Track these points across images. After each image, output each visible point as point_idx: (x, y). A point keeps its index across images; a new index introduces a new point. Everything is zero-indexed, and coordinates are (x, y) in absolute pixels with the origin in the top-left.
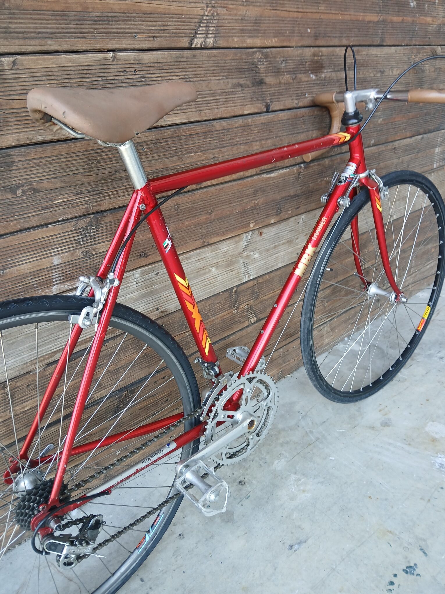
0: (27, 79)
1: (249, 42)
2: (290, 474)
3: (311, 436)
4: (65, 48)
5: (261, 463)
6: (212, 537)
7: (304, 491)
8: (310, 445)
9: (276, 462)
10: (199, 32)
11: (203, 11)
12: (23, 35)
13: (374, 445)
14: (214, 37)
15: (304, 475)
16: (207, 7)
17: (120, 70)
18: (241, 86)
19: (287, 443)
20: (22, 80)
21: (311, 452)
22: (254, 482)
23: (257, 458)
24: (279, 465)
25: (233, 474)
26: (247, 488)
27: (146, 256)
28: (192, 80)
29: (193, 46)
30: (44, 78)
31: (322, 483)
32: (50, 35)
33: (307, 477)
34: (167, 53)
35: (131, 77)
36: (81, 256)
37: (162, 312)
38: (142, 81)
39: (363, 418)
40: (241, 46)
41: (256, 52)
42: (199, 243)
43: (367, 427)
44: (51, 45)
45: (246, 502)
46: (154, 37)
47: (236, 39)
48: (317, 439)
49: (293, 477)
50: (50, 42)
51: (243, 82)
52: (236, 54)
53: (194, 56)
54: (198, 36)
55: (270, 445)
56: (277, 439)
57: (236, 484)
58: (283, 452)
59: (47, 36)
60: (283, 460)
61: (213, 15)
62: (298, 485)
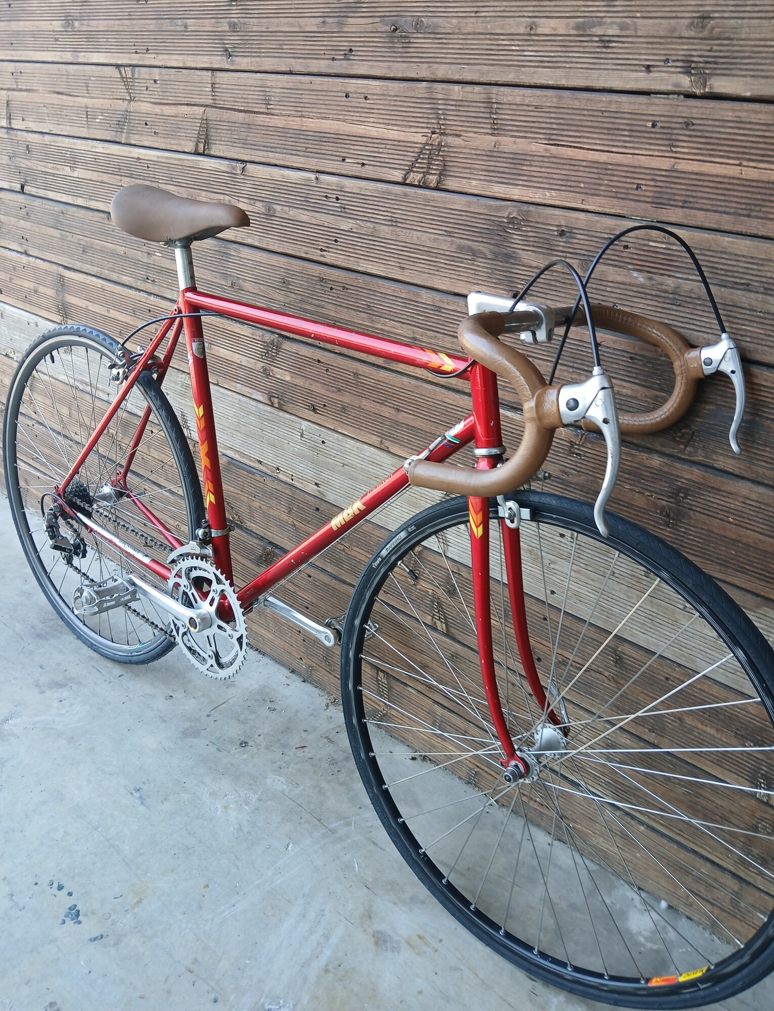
0: (250, 186)
1: (499, 190)
2: (259, 793)
3: (339, 823)
4: (281, 163)
5: (278, 763)
6: (165, 721)
7: (226, 808)
8: (320, 820)
9: (282, 779)
10: (417, 165)
11: (425, 138)
12: (255, 147)
13: (323, 910)
14: (440, 175)
15: (256, 809)
16: (433, 133)
17: (322, 194)
18: (474, 253)
19: (321, 792)
20: (247, 185)
21: (302, 821)
22: (245, 756)
23: (288, 758)
24: (277, 783)
25: (260, 735)
26: (234, 749)
27: (314, 410)
28: (399, 225)
29: (407, 182)
30: (261, 188)
31: (240, 829)
32: (272, 149)
33: (253, 812)
34: (372, 185)
35: (331, 204)
36: (261, 370)
37: (319, 491)
38: (341, 212)
39: (395, 903)
40: (483, 193)
41: (507, 207)
42: (375, 440)
43: (371, 906)
44: (272, 158)
45: (212, 749)
46: (363, 164)
47: (474, 183)
48: (333, 832)
49: (254, 798)
50: (270, 154)
51: (477, 248)
52: (469, 204)
53: (406, 195)
54: (415, 170)
55: (315, 772)
56: (328, 782)
57: (243, 739)
58: (302, 787)
59: (270, 149)
60: (285, 787)
61: (440, 144)
62: (237, 801)
